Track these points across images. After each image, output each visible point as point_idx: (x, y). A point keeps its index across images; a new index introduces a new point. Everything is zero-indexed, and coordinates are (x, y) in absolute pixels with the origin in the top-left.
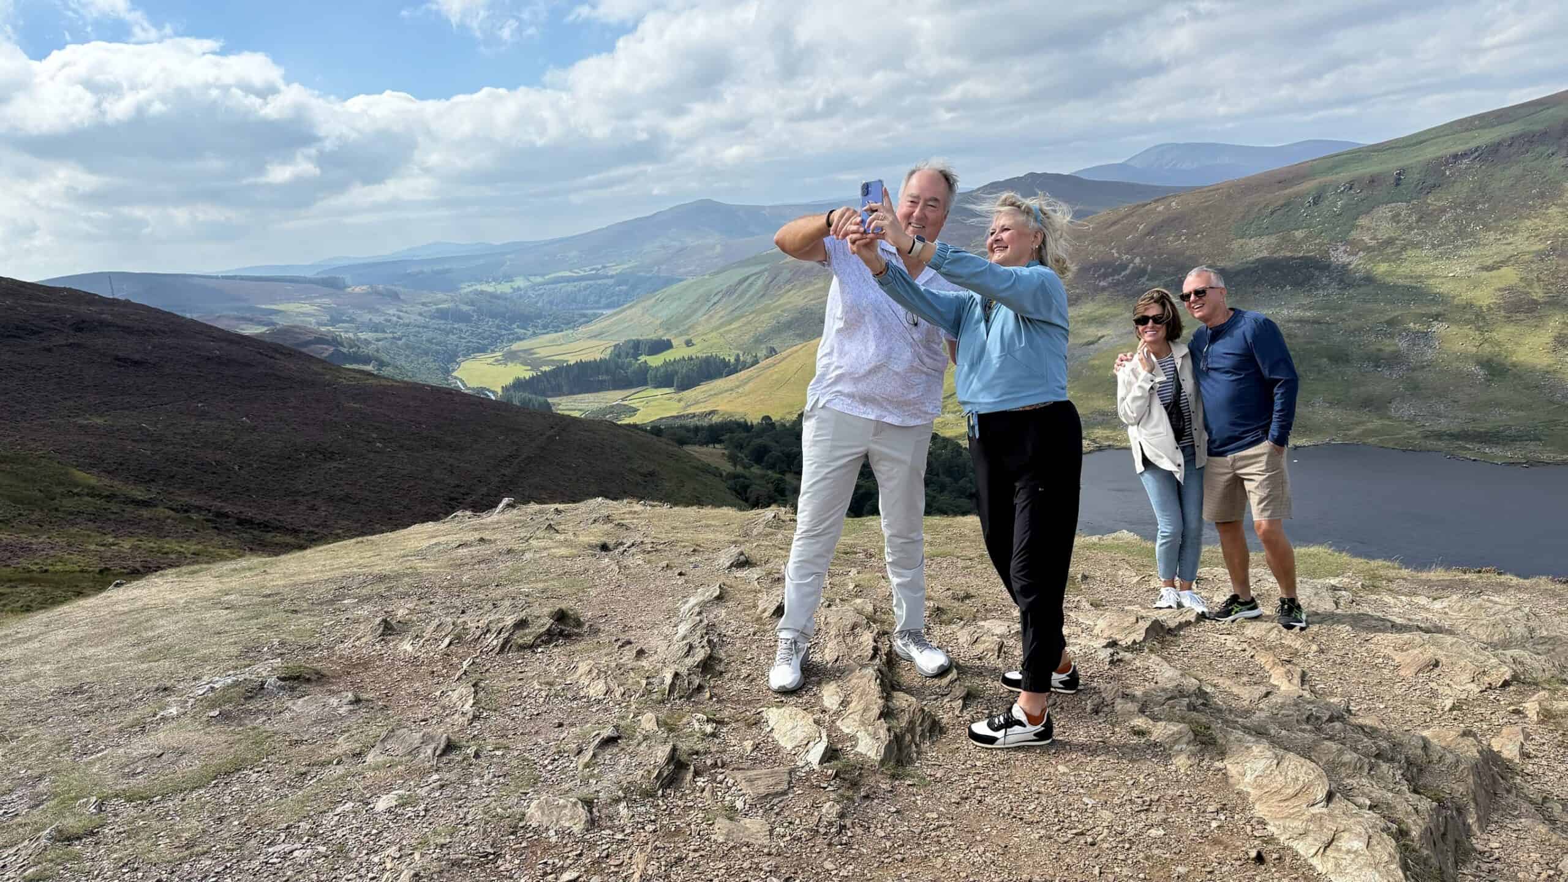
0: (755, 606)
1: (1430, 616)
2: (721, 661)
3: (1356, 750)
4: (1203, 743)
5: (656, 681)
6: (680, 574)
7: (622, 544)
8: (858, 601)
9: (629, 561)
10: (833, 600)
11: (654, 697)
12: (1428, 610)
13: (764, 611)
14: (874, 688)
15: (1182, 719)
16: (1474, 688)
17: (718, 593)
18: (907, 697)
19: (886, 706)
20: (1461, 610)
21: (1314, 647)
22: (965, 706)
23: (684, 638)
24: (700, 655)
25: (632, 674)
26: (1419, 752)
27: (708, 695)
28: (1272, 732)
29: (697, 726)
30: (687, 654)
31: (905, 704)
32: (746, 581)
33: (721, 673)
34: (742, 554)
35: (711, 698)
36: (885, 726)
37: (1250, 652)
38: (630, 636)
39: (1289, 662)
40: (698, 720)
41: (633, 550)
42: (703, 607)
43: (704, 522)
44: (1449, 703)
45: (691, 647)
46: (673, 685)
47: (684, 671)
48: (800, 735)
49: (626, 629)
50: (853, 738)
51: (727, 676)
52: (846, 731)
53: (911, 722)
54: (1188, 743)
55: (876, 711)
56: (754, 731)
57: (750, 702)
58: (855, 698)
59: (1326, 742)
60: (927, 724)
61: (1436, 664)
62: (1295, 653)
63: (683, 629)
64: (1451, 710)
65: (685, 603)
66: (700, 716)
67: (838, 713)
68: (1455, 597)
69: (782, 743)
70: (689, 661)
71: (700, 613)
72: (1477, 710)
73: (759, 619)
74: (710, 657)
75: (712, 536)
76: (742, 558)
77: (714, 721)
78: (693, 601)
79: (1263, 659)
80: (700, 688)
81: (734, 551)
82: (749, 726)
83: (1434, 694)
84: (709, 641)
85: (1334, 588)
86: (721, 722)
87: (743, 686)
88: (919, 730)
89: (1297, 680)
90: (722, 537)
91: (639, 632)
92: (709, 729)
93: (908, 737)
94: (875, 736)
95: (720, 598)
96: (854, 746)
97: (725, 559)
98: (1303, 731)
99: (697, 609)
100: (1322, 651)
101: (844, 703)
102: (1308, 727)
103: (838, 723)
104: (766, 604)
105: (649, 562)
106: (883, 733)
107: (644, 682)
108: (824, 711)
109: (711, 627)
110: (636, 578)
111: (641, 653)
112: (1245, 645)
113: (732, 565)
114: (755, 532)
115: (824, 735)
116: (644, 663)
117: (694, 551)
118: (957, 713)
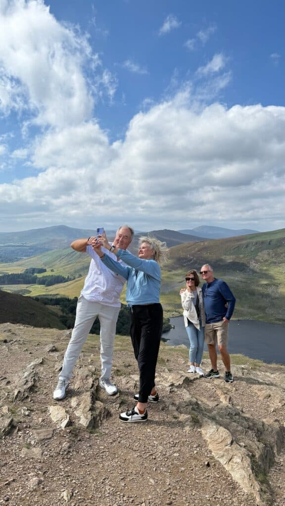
0: (54, 367)
1: (270, 379)
2: (37, 387)
3: (242, 426)
4: (195, 422)
5: (11, 394)
6: (30, 353)
7: (12, 340)
8: (91, 366)
9: (12, 348)
10: (82, 366)
11: (10, 400)
12: (269, 377)
13: (56, 369)
14: (89, 399)
15: (190, 413)
16: (280, 405)
17: (41, 361)
18: (101, 403)
19: (92, 406)
20: (279, 378)
21: (234, 389)
22: (120, 407)
23: (26, 378)
24: (30, 384)
25: (3, 391)
26: (261, 427)
27: (30, 400)
28: (217, 419)
29: (23, 411)
30: (25, 384)
31: (99, 406)
32: (53, 357)
33: (36, 392)
34: (54, 347)
35: (31, 401)
36: (91, 414)
37: (215, 389)
38: (7, 376)
39: (226, 393)
40: (24, 410)
41: (16, 343)
42: (35, 366)
43: (44, 334)
44: (272, 409)
45: (27, 381)
46: (17, 395)
47: (22, 390)
48: (59, 416)
49: (6, 373)
50: (79, 418)
51: (38, 393)
52: (77, 415)
53: (100, 412)
54: (190, 422)
55: (88, 408)
56: (44, 414)
57: (45, 403)
58: (82, 403)
59: (234, 423)
60: (106, 413)
61: (270, 396)
62: (228, 391)
63: (26, 374)
64: (273, 412)
65: (29, 364)
66: (25, 408)
67: (75, 408)
68: (277, 374)
69: (53, 419)
70: (25, 387)
71: (33, 369)
72: (281, 412)
73: (54, 372)
74: (33, 385)
75: (46, 339)
76: (54, 348)
77: (29, 410)
78: (32, 364)
79: (219, 392)
80: (27, 397)
81: (51, 345)
82: (42, 412)
83: (268, 406)
84: (34, 379)
85: (243, 369)
86: (32, 411)
87: (43, 397)
88: (102, 415)
89: (228, 400)
90: (50, 340)
91: (10, 374)
92: (27, 413)
93: (98, 418)
94: (86, 418)
95: (42, 363)
96: (79, 421)
97: (47, 348)
98: (226, 418)
99: (33, 367)
100: (236, 390)
101: (78, 405)
102: (228, 417)
103: (75, 412)
104: (57, 366)
105: (20, 348)
106: (89, 417)
107: (6, 394)
108: (71, 407)
109: (36, 374)
110: (13, 354)
111: (8, 383)
112: (213, 387)
113: (50, 351)
114: (62, 339)
115: (68, 417)
116: (9, 387)
117: (38, 344)
118: (117, 409)
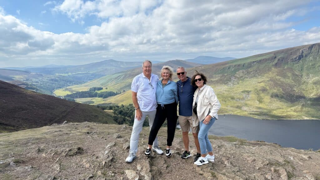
0: (122, 147)
1: (253, 150)
2: (115, 159)
3: (242, 178)
4: (214, 177)
5: (101, 164)
6: (105, 139)
7: (92, 132)
8: (144, 146)
9: (94, 136)
11: (101, 167)
13: (125, 148)
14: (148, 165)
15: (209, 172)
16: (262, 165)
17: (114, 144)
18: (155, 167)
19: (151, 169)
20: (258, 149)
21: (233, 156)
22: (167, 169)
23: (107, 154)
24: (111, 158)
25: (96, 162)
26: (253, 178)
28: (226, 174)
29: (110, 174)
30: (108, 158)
31: (155, 169)
32: (120, 141)
33: (115, 162)
34: (119, 135)
35: (113, 167)
37: (221, 157)
38: (95, 153)
39: (228, 159)
40: (110, 173)
41: (95, 134)
42: (111, 147)
43: (110, 128)
45: (109, 156)
46: (105, 165)
47: (107, 162)
48: (133, 176)
49: (93, 152)
50: (144, 176)
51: (117, 163)
52: (142, 175)
53: (156, 173)
54: (211, 177)
55: (149, 170)
56: (123, 175)
57: (122, 168)
58: (144, 167)
59: (237, 176)
60: (159, 173)
61: (255, 160)
63: (106, 152)
64: (258, 169)
65: (107, 146)
67: (140, 171)
68: (257, 146)
69: (129, 178)
70: (108, 159)
72: (263, 170)
73: (123, 150)
74: (113, 158)
75: (112, 131)
78: (108, 146)
79: (224, 159)
80: (111, 165)
81: (117, 134)
83: (255, 166)
84: (113, 155)
85: (235, 144)
86: (115, 173)
87: (120, 165)
88: (157, 174)
89: (230, 163)
90: (114, 131)
92: (113, 174)
93: (155, 176)
94: (149, 176)
96: (144, 178)
97: (115, 136)
101: (142, 169)
102: (233, 173)
103: (141, 173)
104: (125, 146)
105: (98, 136)
106: (150, 175)
107: (98, 164)
108: (137, 170)
109: (113, 152)
110: (95, 140)
111: (97, 157)
113: (117, 138)
114: (121, 130)
115: (138, 176)
116: (98, 160)
117: (108, 134)
118: (165, 170)
